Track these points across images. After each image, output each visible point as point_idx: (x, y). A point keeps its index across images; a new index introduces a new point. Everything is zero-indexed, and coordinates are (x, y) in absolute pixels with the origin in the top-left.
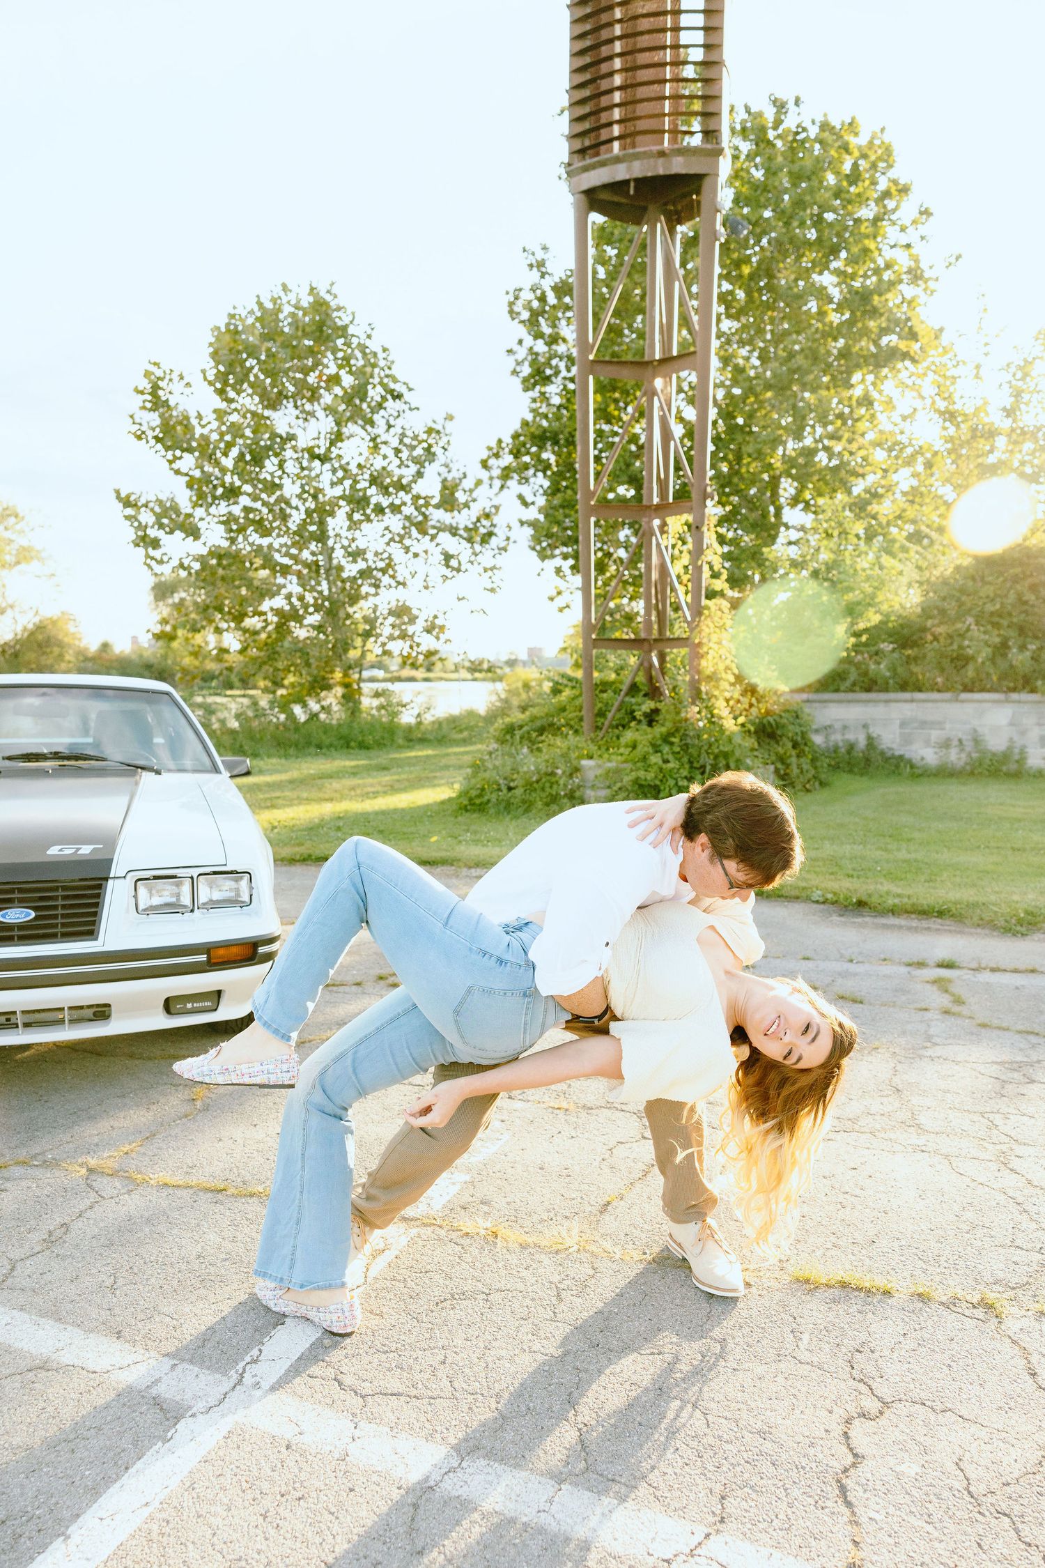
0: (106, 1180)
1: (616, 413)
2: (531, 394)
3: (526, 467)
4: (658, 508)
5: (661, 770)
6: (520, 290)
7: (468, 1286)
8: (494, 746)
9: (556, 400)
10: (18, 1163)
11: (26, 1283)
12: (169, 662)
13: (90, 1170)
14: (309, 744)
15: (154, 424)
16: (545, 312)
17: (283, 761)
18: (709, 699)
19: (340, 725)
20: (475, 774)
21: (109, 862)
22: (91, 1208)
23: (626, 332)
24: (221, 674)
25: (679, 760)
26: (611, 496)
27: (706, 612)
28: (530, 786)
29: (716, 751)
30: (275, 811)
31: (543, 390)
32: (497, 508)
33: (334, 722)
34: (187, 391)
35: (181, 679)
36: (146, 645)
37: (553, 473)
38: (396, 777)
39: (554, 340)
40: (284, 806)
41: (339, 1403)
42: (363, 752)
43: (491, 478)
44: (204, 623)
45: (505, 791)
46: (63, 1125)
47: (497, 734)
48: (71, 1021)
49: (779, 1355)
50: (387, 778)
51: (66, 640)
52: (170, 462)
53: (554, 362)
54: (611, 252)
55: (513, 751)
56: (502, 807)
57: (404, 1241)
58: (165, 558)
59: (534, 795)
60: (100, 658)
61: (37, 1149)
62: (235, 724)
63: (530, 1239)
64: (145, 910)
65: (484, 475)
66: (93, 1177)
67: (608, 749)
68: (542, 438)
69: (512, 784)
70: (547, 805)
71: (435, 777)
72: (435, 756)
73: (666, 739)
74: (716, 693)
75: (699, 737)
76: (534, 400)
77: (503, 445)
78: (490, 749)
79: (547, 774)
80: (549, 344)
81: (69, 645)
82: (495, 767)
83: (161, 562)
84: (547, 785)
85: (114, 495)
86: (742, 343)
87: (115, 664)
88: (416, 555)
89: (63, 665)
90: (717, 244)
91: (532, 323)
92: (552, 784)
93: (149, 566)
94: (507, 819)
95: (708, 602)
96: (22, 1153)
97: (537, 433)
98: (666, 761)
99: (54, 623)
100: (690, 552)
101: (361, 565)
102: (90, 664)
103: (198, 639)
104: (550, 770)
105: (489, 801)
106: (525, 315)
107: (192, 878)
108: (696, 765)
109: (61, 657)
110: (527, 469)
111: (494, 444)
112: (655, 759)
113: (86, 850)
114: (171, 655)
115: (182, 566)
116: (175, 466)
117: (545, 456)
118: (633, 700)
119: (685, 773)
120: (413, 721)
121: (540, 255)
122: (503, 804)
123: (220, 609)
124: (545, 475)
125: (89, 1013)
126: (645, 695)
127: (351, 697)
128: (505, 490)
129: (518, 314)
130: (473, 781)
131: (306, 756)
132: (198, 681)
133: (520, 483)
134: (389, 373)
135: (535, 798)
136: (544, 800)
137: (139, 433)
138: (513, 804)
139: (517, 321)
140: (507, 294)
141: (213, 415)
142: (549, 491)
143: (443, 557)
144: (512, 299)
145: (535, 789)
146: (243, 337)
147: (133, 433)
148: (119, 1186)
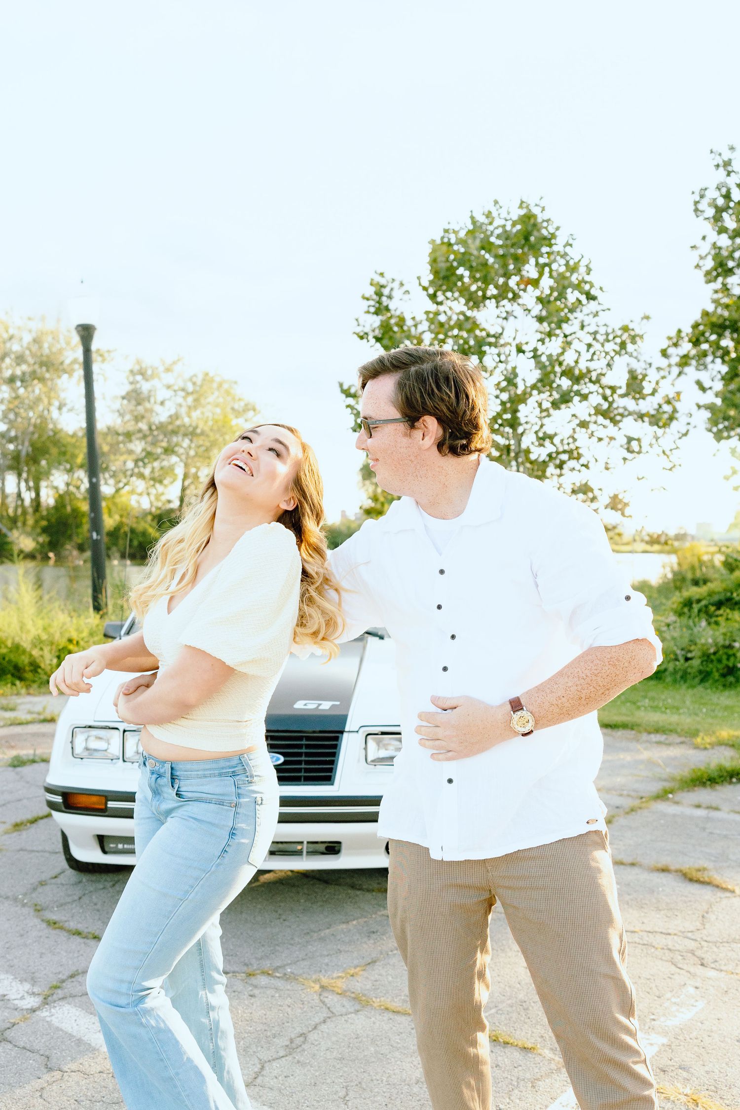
0: (336, 998)
2: (713, 286)
3: (705, 354)
6: (706, 189)
8: (672, 618)
10: (263, 973)
11: (273, 1083)
13: (322, 987)
15: (375, 325)
16: (729, 207)
21: (343, 719)
22: (324, 1022)
28: (707, 657)
31: (725, 281)
32: (678, 394)
37: (732, 359)
43: (670, 366)
45: (682, 660)
46: (299, 943)
47: (675, 606)
48: (308, 853)
55: (691, 623)
56: (678, 677)
59: (711, 666)
61: (278, 963)
64: (373, 761)
65: (663, 363)
66: (325, 994)
68: (722, 327)
69: (689, 655)
70: (724, 676)
76: (716, 292)
77: (683, 335)
79: (724, 647)
80: (732, 238)
82: (674, 639)
84: (724, 657)
88: (600, 439)
91: (717, 219)
92: (729, 657)
94: (684, 687)
96: (267, 964)
97: (718, 322)
101: (549, 448)
104: (727, 643)
106: (711, 212)
110: (705, 356)
111: (674, 334)
113: (326, 706)
117: (724, 343)
121: (727, 155)
122: (680, 674)
124: (724, 362)
125: (322, 848)
128: (683, 376)
129: (704, 211)
133: (698, 370)
134: (587, 278)
135: (712, 669)
136: (721, 671)
137: (362, 334)
138: (690, 674)
139: (701, 218)
140: (693, 193)
141: (425, 317)
142: (728, 377)
143: (625, 440)
144: (698, 199)
145: (712, 661)
146: (456, 248)
147: (357, 334)
148: (347, 1005)
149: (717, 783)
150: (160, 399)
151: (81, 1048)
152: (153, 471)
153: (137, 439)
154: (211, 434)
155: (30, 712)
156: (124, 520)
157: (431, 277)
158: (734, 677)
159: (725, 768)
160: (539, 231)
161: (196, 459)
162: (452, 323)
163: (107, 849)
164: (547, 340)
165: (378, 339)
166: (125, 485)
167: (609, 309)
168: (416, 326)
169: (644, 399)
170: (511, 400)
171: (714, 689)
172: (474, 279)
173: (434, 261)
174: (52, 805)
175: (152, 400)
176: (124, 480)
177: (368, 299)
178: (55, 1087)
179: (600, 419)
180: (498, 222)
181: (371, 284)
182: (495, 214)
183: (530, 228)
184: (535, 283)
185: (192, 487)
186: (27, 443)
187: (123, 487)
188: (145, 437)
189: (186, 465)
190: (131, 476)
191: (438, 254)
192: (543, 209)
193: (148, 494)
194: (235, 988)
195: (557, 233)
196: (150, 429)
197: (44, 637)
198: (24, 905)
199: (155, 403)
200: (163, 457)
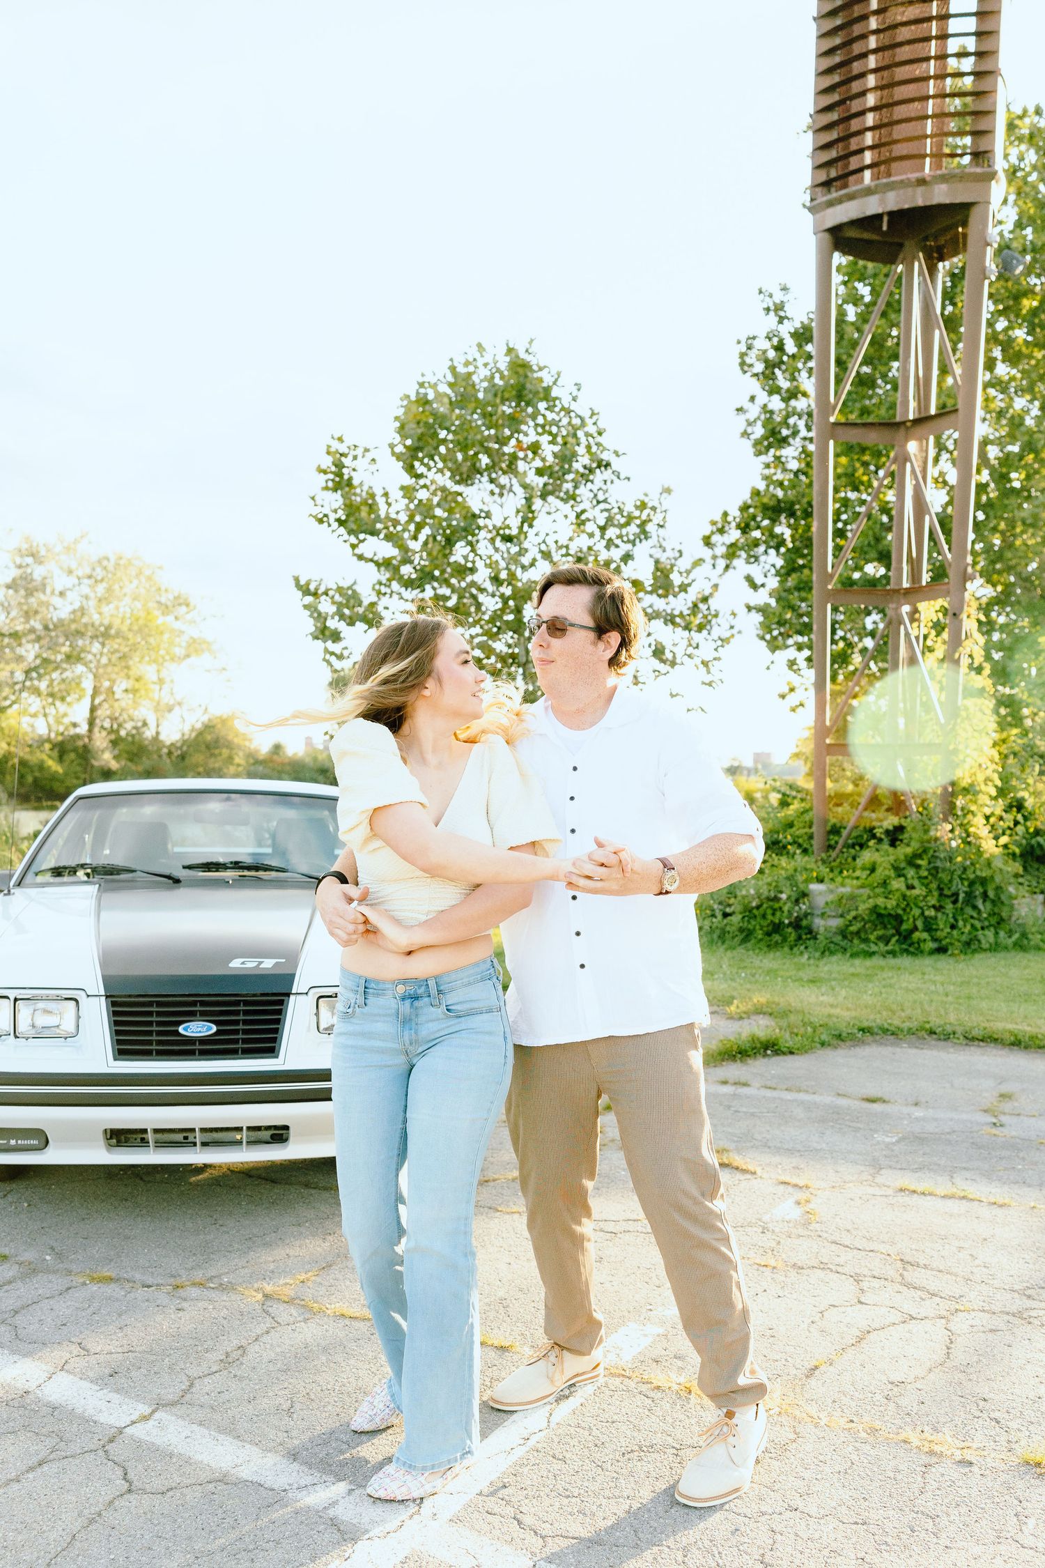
0: (282, 1307)
1: (865, 478)
2: (763, 458)
3: (756, 543)
4: (908, 592)
5: (904, 897)
6: (754, 338)
7: (658, 1439)
9: (794, 465)
10: (194, 1284)
11: (205, 1400)
13: (266, 1296)
15: (336, 505)
16: (782, 362)
18: (965, 815)
21: (290, 977)
22: (267, 1332)
23: (879, 381)
25: (927, 886)
26: (856, 575)
27: (964, 714)
28: (749, 913)
29: (972, 876)
31: (778, 454)
32: (717, 590)
34: (373, 467)
36: (321, 747)
37: (788, 550)
39: (793, 394)
41: (518, 1540)
43: (714, 557)
45: (720, 917)
46: (238, 1250)
48: (249, 1142)
49: (999, 1537)
51: (236, 740)
52: (353, 546)
53: (791, 421)
54: (864, 290)
56: (715, 936)
58: (346, 653)
59: (753, 923)
60: (271, 761)
61: (212, 1272)
65: (706, 553)
66: (269, 1303)
67: (841, 872)
68: (775, 510)
69: (728, 910)
70: (769, 934)
73: (911, 861)
74: (973, 808)
75: (951, 859)
76: (767, 466)
77: (730, 519)
79: (769, 899)
80: (786, 400)
81: (239, 747)
83: (340, 657)
84: (769, 912)
85: (293, 583)
86: (1020, 391)
87: (288, 768)
89: (232, 769)
90: (987, 282)
91: (767, 376)
92: (774, 911)
93: (328, 661)
94: (722, 949)
95: (965, 702)
96: (198, 1275)
97: (772, 503)
98: (911, 887)
99: (224, 721)
100: (944, 642)
102: (261, 768)
104: (772, 894)
106: (759, 367)
108: (946, 892)
109: (230, 759)
110: (757, 545)
111: (718, 517)
112: (898, 884)
113: (268, 964)
116: (358, 550)
117: (778, 530)
118: (874, 816)
119: (933, 901)
121: (779, 296)
122: (718, 932)
124: (778, 553)
125: (267, 1134)
126: (888, 810)
128: (731, 571)
129: (751, 366)
133: (748, 563)
134: (598, 440)
135: (755, 926)
136: (765, 929)
137: (320, 516)
138: (729, 932)
139: (749, 374)
140: (739, 342)
141: (401, 492)
142: (783, 571)
143: (654, 649)
144: (744, 349)
145: (755, 917)
146: (435, 406)
147: (315, 517)
148: (295, 1314)
149: (749, 1056)
150: (59, 588)
152: (50, 685)
153: (28, 642)
154: (130, 635)
156: (13, 749)
158: (781, 935)
159: (758, 1039)
161: (110, 669)
162: (435, 499)
165: (341, 523)
166: (14, 702)
167: (627, 479)
168: (388, 504)
169: (674, 596)
171: (757, 951)
172: (460, 446)
175: (48, 590)
176: (13, 698)
177: (325, 472)
180: (483, 373)
181: (328, 453)
182: (479, 362)
185: (106, 705)
187: (10, 706)
188: (38, 639)
189: (95, 676)
190: (21, 691)
192: (535, 356)
193: (45, 715)
194: (159, 1302)
195: (559, 383)
196: (46, 628)
199: (53, 593)
200: (64, 666)
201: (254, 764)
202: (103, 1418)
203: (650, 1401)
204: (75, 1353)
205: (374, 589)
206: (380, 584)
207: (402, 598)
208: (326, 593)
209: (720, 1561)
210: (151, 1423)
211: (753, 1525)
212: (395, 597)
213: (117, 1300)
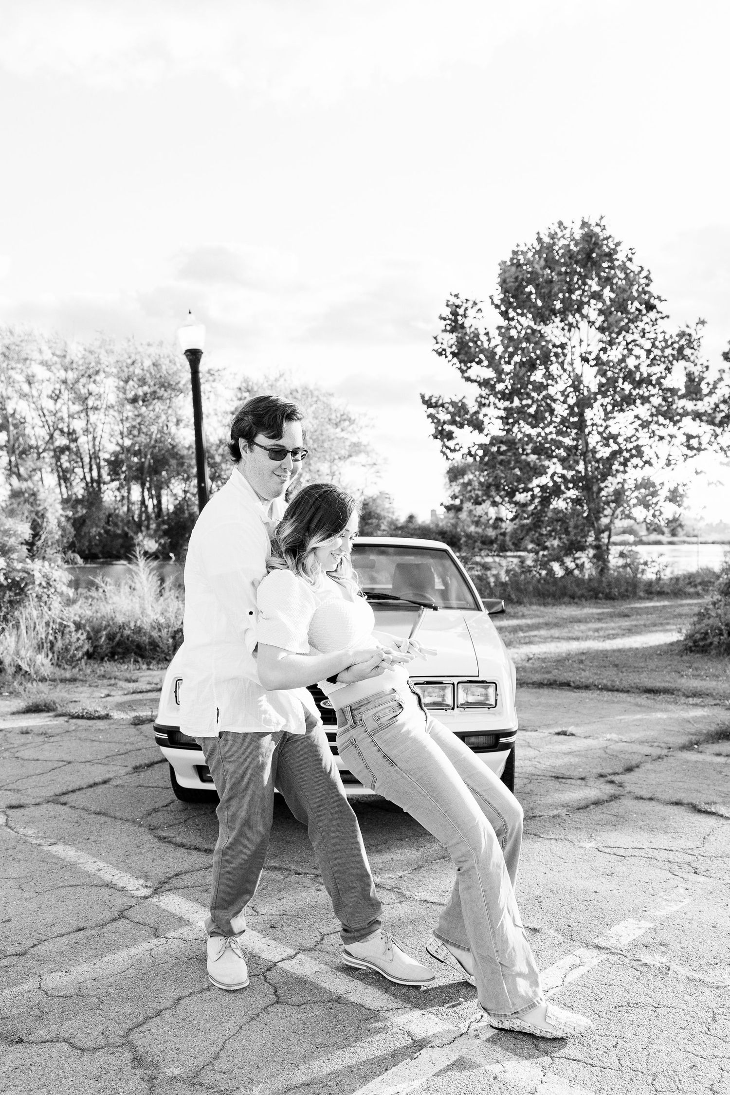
0: (385, 892)
7: (642, 999)
8: (719, 597)
12: (459, 530)
14: (564, 594)
15: (451, 342)
17: (542, 608)
19: (590, 580)
20: (699, 622)
24: (496, 538)
30: (532, 646)
33: (587, 577)
34: (480, 315)
35: (466, 542)
36: (442, 517)
38: (634, 623)
40: (540, 642)
42: (611, 601)
44: (485, 498)
47: (721, 587)
50: (626, 623)
51: (383, 513)
52: (463, 372)
56: (722, 649)
57: (595, 961)
58: (457, 448)
60: (407, 525)
62: (504, 578)
63: (696, 975)
71: (668, 624)
72: (671, 606)
78: (715, 599)
81: (385, 518)
82: (718, 616)
83: (454, 451)
85: (420, 399)
87: (417, 530)
88: (661, 438)
89: (380, 533)
93: (444, 453)
99: (374, 500)
101: (613, 447)
102: (399, 530)
103: (479, 510)
105: (711, 643)
107: (453, 684)
109: (378, 527)
114: (461, 524)
115: (470, 453)
116: (466, 375)
120: (653, 577)
122: (724, 647)
123: (498, 488)
127: (601, 556)
130: (698, 627)
131: (560, 604)
132: (478, 544)
134: (647, 289)
137: (440, 350)
141: (497, 332)
143: (684, 439)
146: (525, 267)
147: (436, 351)
148: (394, 897)
151: (182, 923)
155: (149, 683)
157: (502, 296)
160: (600, 247)
162: (522, 335)
163: (205, 778)
164: (609, 348)
165: (454, 355)
167: (668, 317)
168: (489, 340)
169: (701, 400)
170: (577, 404)
172: (540, 295)
173: (503, 283)
174: (160, 742)
177: (445, 319)
178: (161, 948)
179: (661, 419)
180: (563, 242)
181: (448, 305)
182: (560, 234)
183: (591, 246)
184: (597, 296)
186: (149, 456)
191: (507, 275)
192: (604, 229)
194: (305, 884)
195: (618, 249)
197: (162, 620)
198: (140, 826)
201: (395, 530)
202: (264, 955)
203: (639, 973)
204: (250, 913)
205: (476, 401)
206: (481, 396)
207: (496, 407)
208: (442, 405)
209: (680, 1086)
210: (294, 960)
211: (706, 1063)
212: (492, 406)
213: (279, 881)
